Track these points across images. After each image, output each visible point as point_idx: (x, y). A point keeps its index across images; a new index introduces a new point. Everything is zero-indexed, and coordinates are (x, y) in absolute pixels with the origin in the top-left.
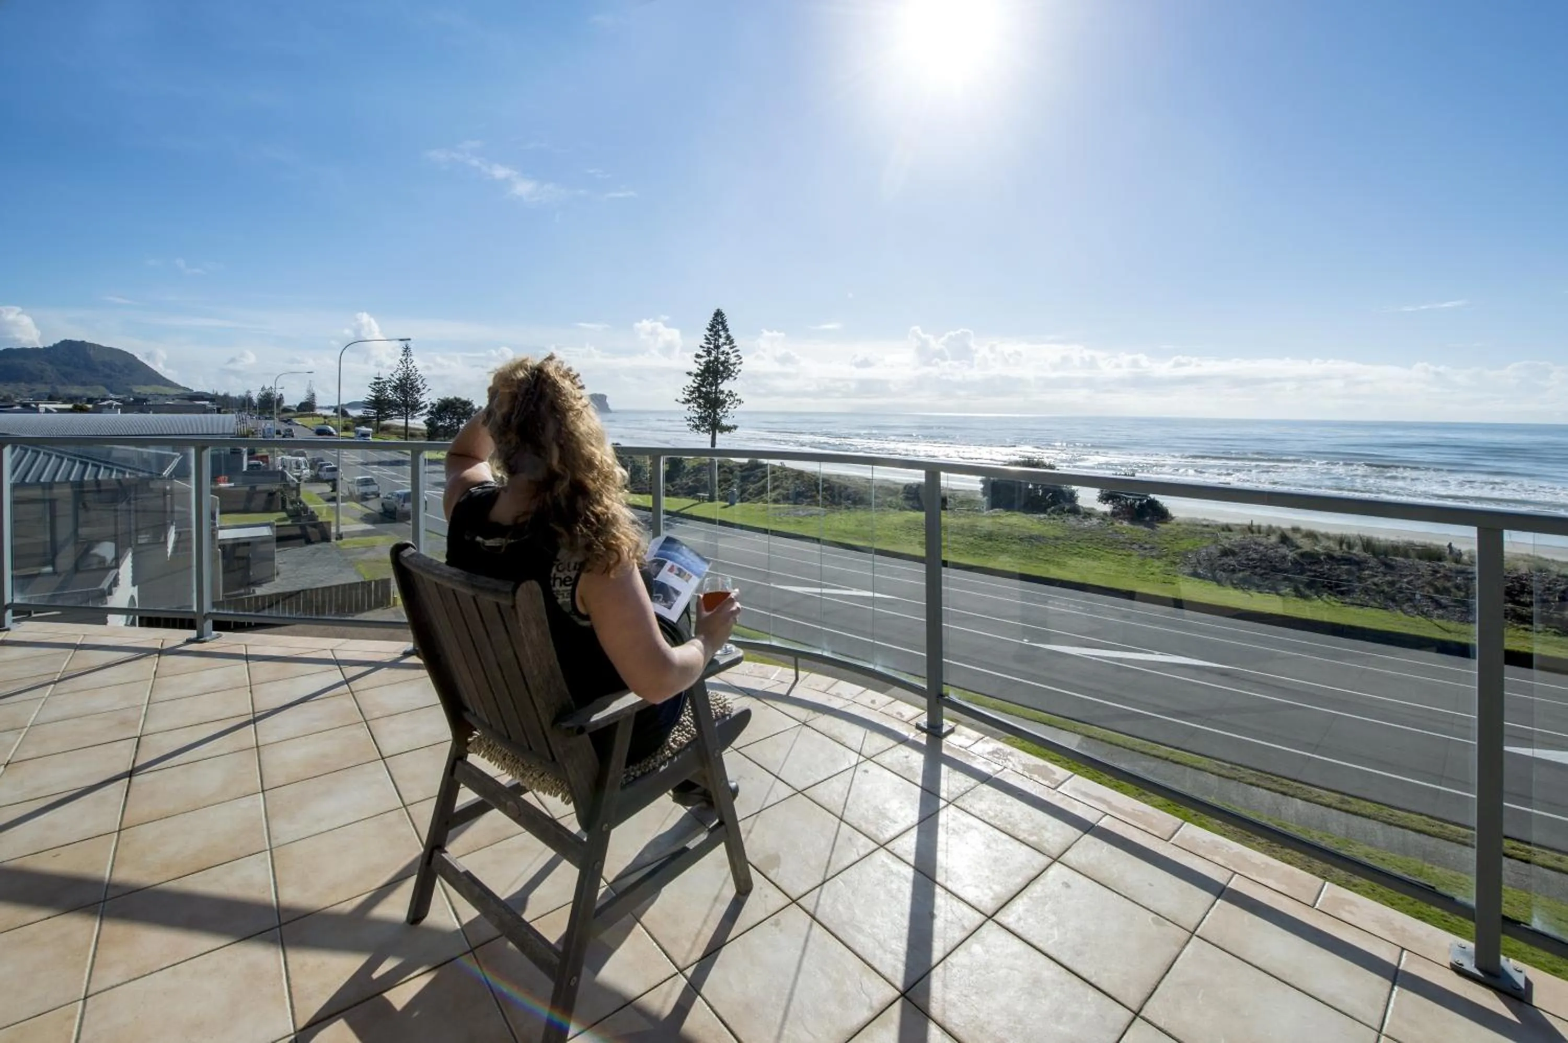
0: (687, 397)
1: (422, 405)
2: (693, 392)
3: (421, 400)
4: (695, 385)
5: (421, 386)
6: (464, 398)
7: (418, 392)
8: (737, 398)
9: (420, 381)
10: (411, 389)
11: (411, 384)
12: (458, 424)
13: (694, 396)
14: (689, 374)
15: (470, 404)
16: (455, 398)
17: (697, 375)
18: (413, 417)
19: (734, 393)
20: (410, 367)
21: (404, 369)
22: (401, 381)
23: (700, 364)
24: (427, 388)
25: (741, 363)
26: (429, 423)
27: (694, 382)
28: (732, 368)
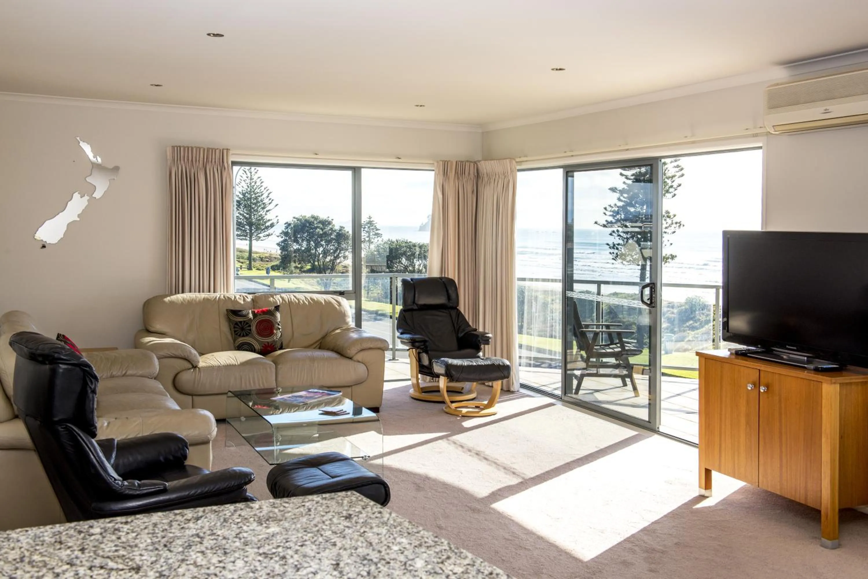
0: (610, 219)
1: (268, 224)
2: (618, 213)
3: (267, 217)
4: (621, 204)
5: (266, 201)
6: (323, 216)
7: (263, 208)
8: (675, 220)
9: (265, 196)
10: (255, 204)
11: (256, 198)
12: (316, 248)
13: (618, 217)
14: (613, 190)
15: (330, 223)
16: (313, 217)
17: (622, 192)
18: (258, 239)
19: (671, 214)
20: (255, 178)
21: (248, 181)
22: (244, 195)
23: (627, 178)
24: (274, 204)
25: (683, 175)
26: (284, 246)
27: (619, 199)
28: (669, 181)
